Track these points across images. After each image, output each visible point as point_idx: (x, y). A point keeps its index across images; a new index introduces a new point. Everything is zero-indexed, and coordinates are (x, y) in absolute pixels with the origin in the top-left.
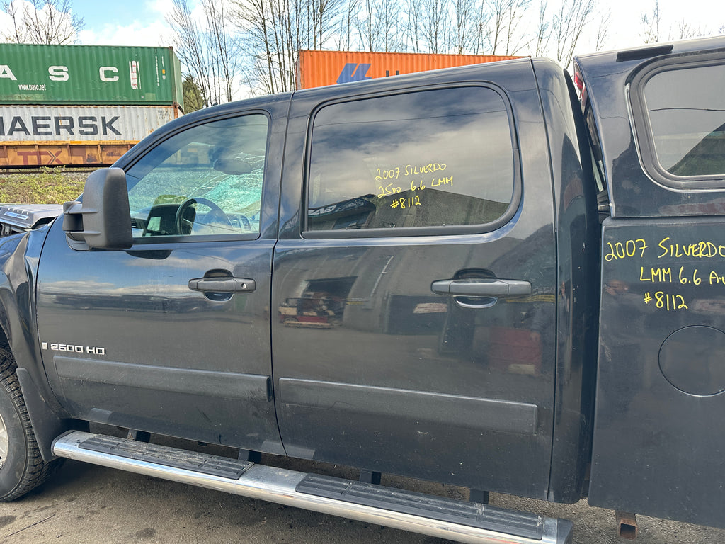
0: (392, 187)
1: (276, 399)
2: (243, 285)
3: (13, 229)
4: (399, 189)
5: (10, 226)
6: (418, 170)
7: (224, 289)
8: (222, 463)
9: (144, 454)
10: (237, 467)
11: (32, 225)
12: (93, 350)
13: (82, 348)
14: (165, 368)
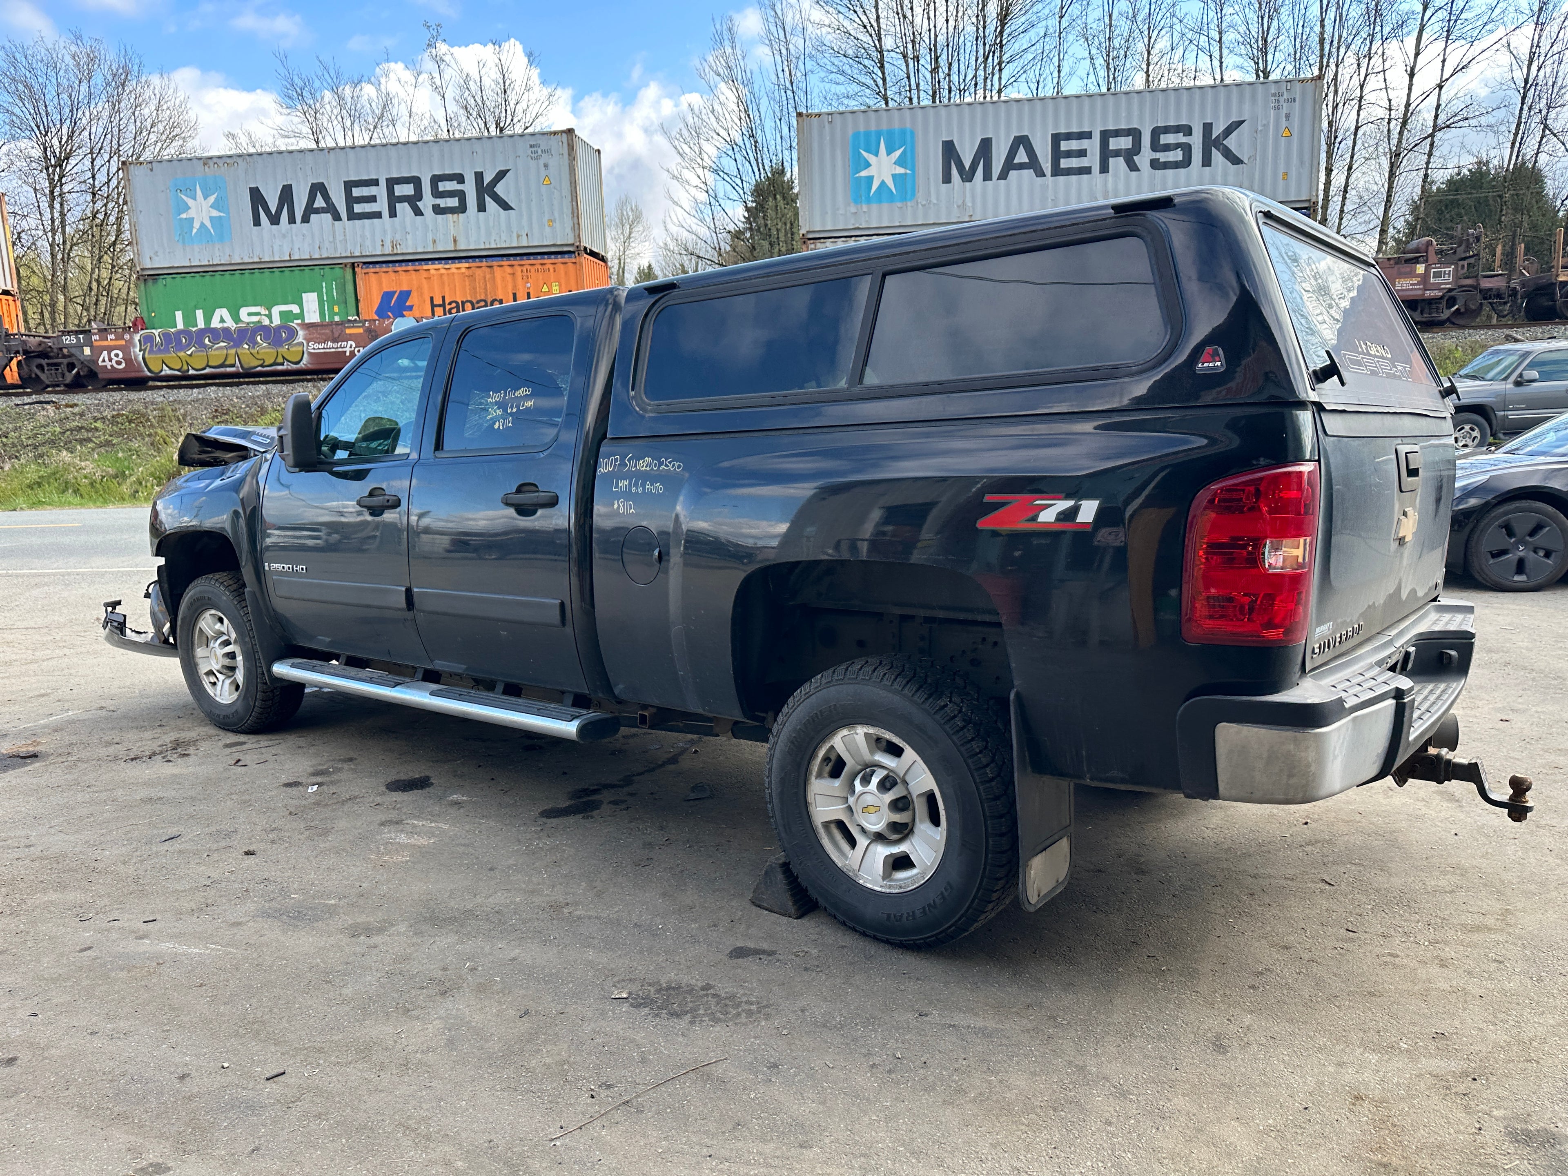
1: (415, 611)
7: (380, 505)
10: (403, 680)
12: (298, 568)
13: (291, 566)
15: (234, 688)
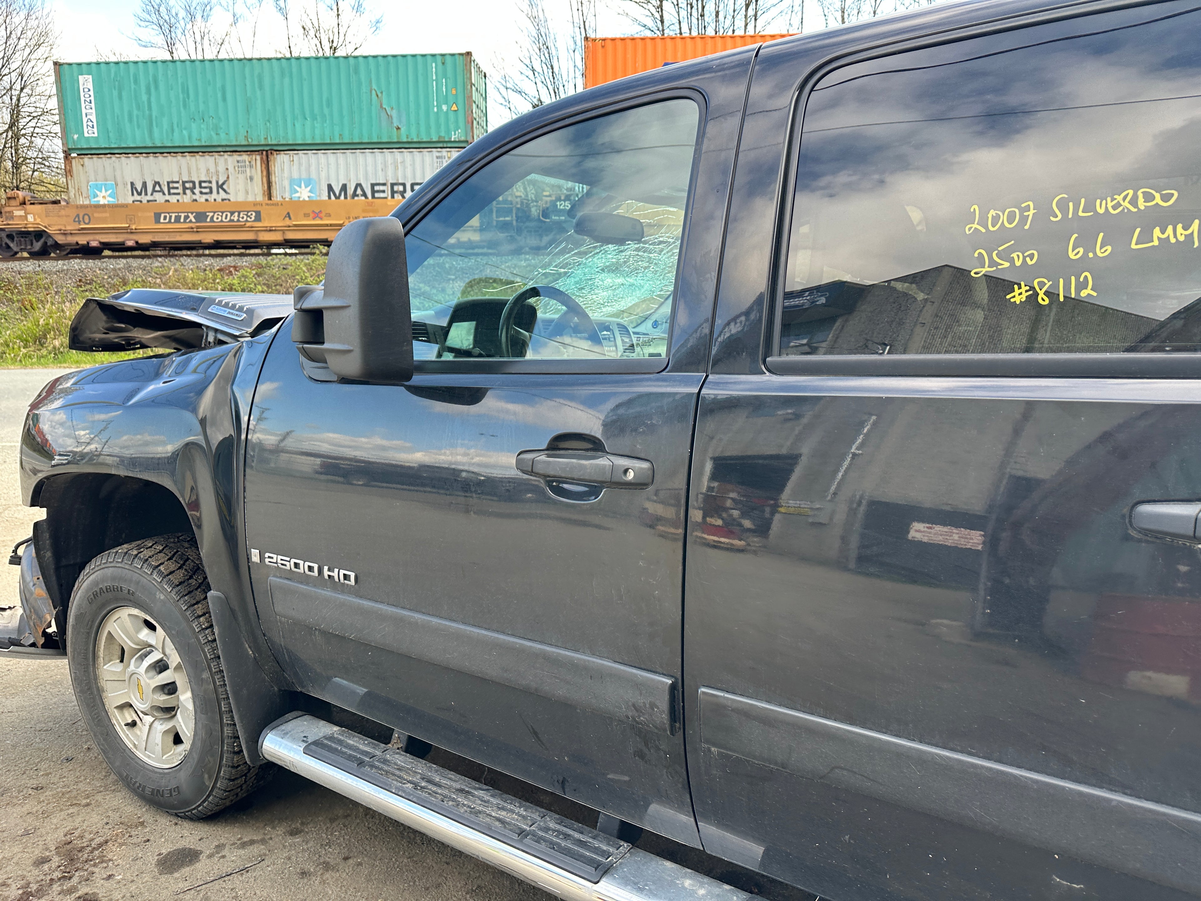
0: (1011, 249)
1: (689, 732)
2: (626, 471)
3: (221, 337)
4: (1031, 256)
5: (216, 331)
6: (1090, 207)
7: (587, 478)
8: (567, 837)
9: (416, 785)
10: (596, 850)
11: (250, 330)
12: (335, 574)
13: (316, 566)
14: (462, 627)
15: (171, 738)
